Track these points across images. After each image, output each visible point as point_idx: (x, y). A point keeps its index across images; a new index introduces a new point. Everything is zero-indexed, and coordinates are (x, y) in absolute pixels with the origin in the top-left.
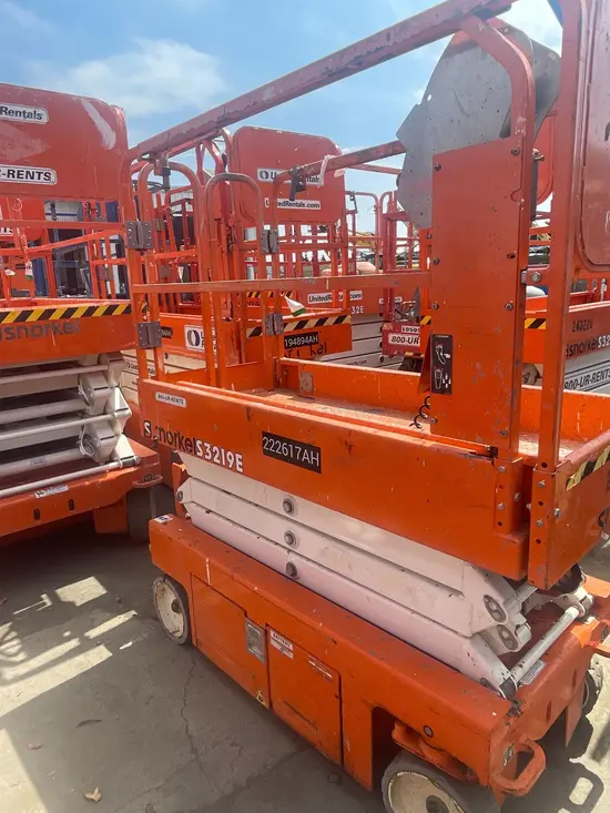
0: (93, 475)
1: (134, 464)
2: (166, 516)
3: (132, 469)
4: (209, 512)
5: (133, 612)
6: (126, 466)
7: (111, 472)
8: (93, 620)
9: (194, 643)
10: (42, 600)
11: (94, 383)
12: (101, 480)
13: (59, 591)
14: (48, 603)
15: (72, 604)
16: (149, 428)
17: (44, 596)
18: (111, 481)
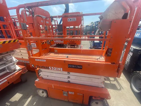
0: (12, 75)
1: (21, 70)
2: (37, 79)
3: (21, 71)
4: (48, 76)
5: (32, 96)
6: (19, 71)
7: (16, 73)
8: (23, 102)
9: (49, 97)
10: (7, 104)
11: (8, 57)
12: (14, 75)
13: (10, 100)
14: (9, 104)
15: (16, 101)
16: (34, 66)
17: (6, 103)
18: (17, 75)
